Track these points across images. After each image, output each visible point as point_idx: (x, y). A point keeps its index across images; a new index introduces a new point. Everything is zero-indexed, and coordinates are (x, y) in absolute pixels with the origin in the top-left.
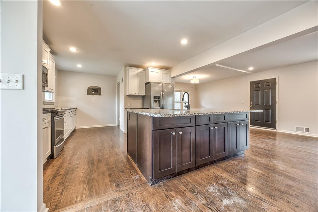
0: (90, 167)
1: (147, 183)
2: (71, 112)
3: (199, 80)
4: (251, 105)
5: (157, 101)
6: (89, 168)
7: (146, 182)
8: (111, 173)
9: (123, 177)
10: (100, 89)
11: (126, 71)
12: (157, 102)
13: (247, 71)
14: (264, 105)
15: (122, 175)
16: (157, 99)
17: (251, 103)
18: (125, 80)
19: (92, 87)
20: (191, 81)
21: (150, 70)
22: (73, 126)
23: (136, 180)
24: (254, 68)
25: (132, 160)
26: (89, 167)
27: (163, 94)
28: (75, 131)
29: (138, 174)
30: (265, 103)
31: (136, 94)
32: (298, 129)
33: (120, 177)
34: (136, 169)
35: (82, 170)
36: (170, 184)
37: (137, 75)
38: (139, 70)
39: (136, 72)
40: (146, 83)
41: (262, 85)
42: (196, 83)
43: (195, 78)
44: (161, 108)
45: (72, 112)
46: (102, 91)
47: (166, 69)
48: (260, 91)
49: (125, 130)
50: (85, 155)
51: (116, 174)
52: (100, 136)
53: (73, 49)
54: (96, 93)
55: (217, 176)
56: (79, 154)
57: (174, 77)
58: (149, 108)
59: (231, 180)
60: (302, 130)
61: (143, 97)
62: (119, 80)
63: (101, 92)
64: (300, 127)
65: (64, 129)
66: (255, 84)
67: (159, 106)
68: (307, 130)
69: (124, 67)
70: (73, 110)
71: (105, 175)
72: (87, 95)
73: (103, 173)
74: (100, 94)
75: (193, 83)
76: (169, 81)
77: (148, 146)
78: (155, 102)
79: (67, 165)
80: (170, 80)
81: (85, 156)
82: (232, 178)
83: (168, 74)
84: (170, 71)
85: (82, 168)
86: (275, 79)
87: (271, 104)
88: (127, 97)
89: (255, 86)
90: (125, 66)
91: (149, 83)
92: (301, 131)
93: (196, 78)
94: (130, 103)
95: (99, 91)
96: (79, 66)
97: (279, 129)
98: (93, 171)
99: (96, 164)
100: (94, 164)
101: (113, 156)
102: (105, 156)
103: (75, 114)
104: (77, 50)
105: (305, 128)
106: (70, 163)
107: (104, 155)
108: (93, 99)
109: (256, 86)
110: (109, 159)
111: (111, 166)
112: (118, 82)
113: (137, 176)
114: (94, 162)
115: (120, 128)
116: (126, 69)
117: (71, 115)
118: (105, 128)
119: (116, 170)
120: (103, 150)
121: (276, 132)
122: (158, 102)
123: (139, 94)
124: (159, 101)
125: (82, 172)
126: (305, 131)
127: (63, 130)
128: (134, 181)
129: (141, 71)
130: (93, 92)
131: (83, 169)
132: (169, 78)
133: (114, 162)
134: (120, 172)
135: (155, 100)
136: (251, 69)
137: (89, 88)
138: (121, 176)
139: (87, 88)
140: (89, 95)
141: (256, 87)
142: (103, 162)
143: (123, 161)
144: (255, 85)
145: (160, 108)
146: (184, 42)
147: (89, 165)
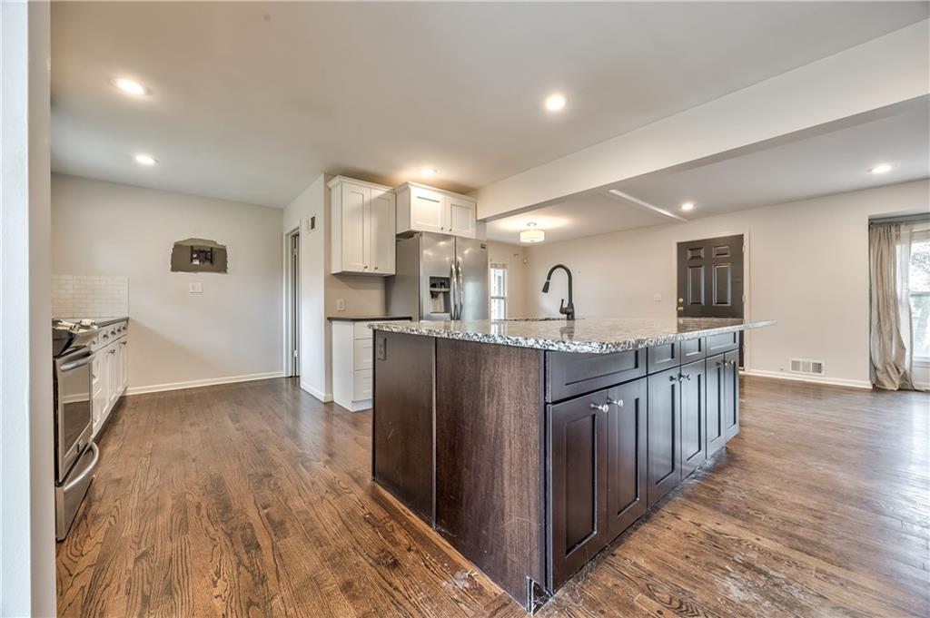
0: (246, 562)
1: (510, 600)
2: (110, 335)
3: (545, 235)
4: (679, 304)
5: (440, 292)
6: (242, 569)
7: (505, 600)
8: (347, 577)
9: (406, 589)
10: (223, 251)
11: (328, 191)
12: (437, 296)
13: (675, 213)
14: (714, 304)
15: (397, 582)
16: (440, 285)
17: (681, 300)
18: (325, 222)
19: (192, 244)
20: (522, 235)
21: (415, 192)
22: (117, 387)
23: (462, 598)
24: (695, 205)
25: (403, 507)
26: (240, 563)
27: (457, 272)
28: (121, 404)
29: (456, 568)
30: (715, 300)
31: (367, 271)
32: (795, 365)
33: (395, 593)
34: (440, 545)
35: (215, 583)
36: (593, 593)
37: (371, 207)
38: (378, 191)
39: (367, 198)
40: (397, 236)
41: (708, 253)
42: (536, 241)
43: (532, 228)
44: (452, 319)
45: (113, 333)
46: (228, 259)
47: (462, 191)
48: (703, 269)
49: (326, 392)
50: (203, 505)
51: (370, 578)
52: (238, 422)
53: (131, 87)
54: (207, 264)
55: (713, 533)
56: (173, 506)
57: (484, 221)
58: (415, 315)
59: (758, 542)
60: (806, 369)
61: (388, 281)
62: (297, 220)
63: (226, 262)
64: (801, 360)
65: (90, 396)
66: (690, 250)
67: (447, 309)
68: (818, 368)
69: (322, 177)
70: (116, 326)
71: (328, 595)
72: (172, 270)
73: (315, 582)
74: (223, 269)
75: (528, 241)
76: (469, 232)
77: (516, 460)
78: (432, 297)
79: (131, 566)
80: (474, 229)
81: (203, 512)
82: (760, 538)
83: (469, 208)
84: (474, 199)
85: (212, 571)
86: (741, 237)
87: (729, 304)
88: (335, 279)
89: (689, 254)
90: (325, 174)
91: (410, 235)
92: (803, 371)
93: (535, 227)
94: (343, 300)
95: (217, 258)
96: (145, 160)
97: (751, 368)
98: (263, 580)
99: (265, 543)
100: (258, 547)
101: (322, 498)
102: (290, 504)
103: (123, 340)
104: (149, 92)
105: (814, 364)
106: (145, 554)
107: (286, 501)
108: (193, 287)
109: (692, 255)
110: (313, 514)
111: (333, 544)
112: (295, 227)
113: (458, 574)
114: (254, 537)
115: (304, 384)
116: (330, 185)
117: (110, 348)
118: (244, 386)
119: (362, 559)
120: (271, 475)
121: (747, 376)
122: (441, 296)
123: (377, 272)
124: (446, 295)
125: (216, 591)
126: (814, 371)
127: (89, 401)
128: (457, 601)
129: (382, 192)
130: (196, 262)
131: (218, 574)
132: (471, 220)
133: (340, 524)
134: (386, 572)
135: (433, 289)
136: (687, 207)
137: (178, 247)
138: (396, 589)
139: (173, 247)
140: (180, 273)
141: (692, 258)
142: (291, 531)
143: (370, 514)
144: (689, 252)
145: (448, 315)
146: (555, 103)
147: (236, 554)
